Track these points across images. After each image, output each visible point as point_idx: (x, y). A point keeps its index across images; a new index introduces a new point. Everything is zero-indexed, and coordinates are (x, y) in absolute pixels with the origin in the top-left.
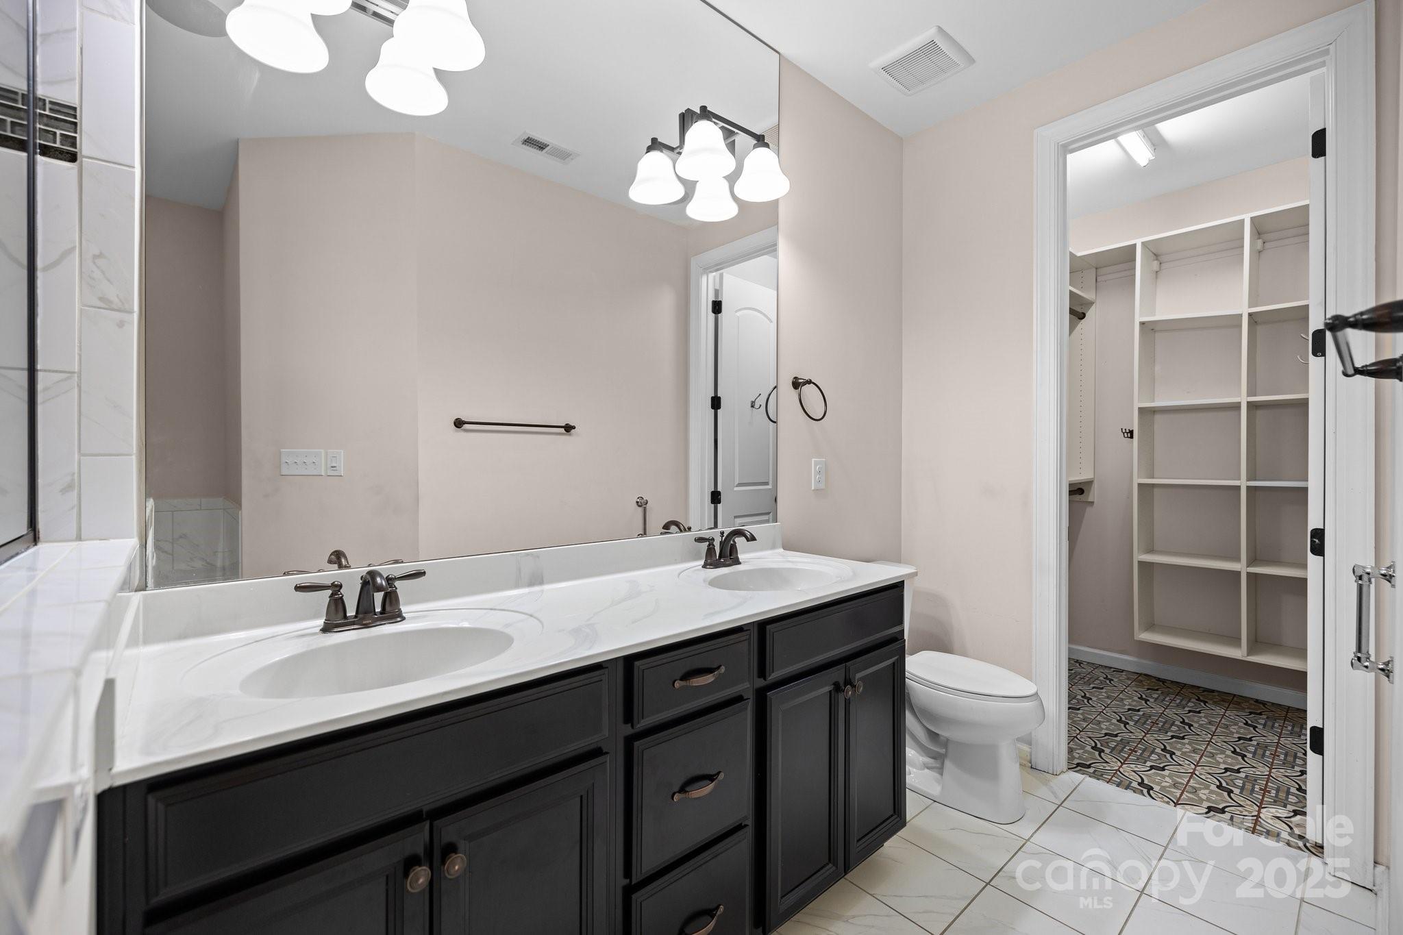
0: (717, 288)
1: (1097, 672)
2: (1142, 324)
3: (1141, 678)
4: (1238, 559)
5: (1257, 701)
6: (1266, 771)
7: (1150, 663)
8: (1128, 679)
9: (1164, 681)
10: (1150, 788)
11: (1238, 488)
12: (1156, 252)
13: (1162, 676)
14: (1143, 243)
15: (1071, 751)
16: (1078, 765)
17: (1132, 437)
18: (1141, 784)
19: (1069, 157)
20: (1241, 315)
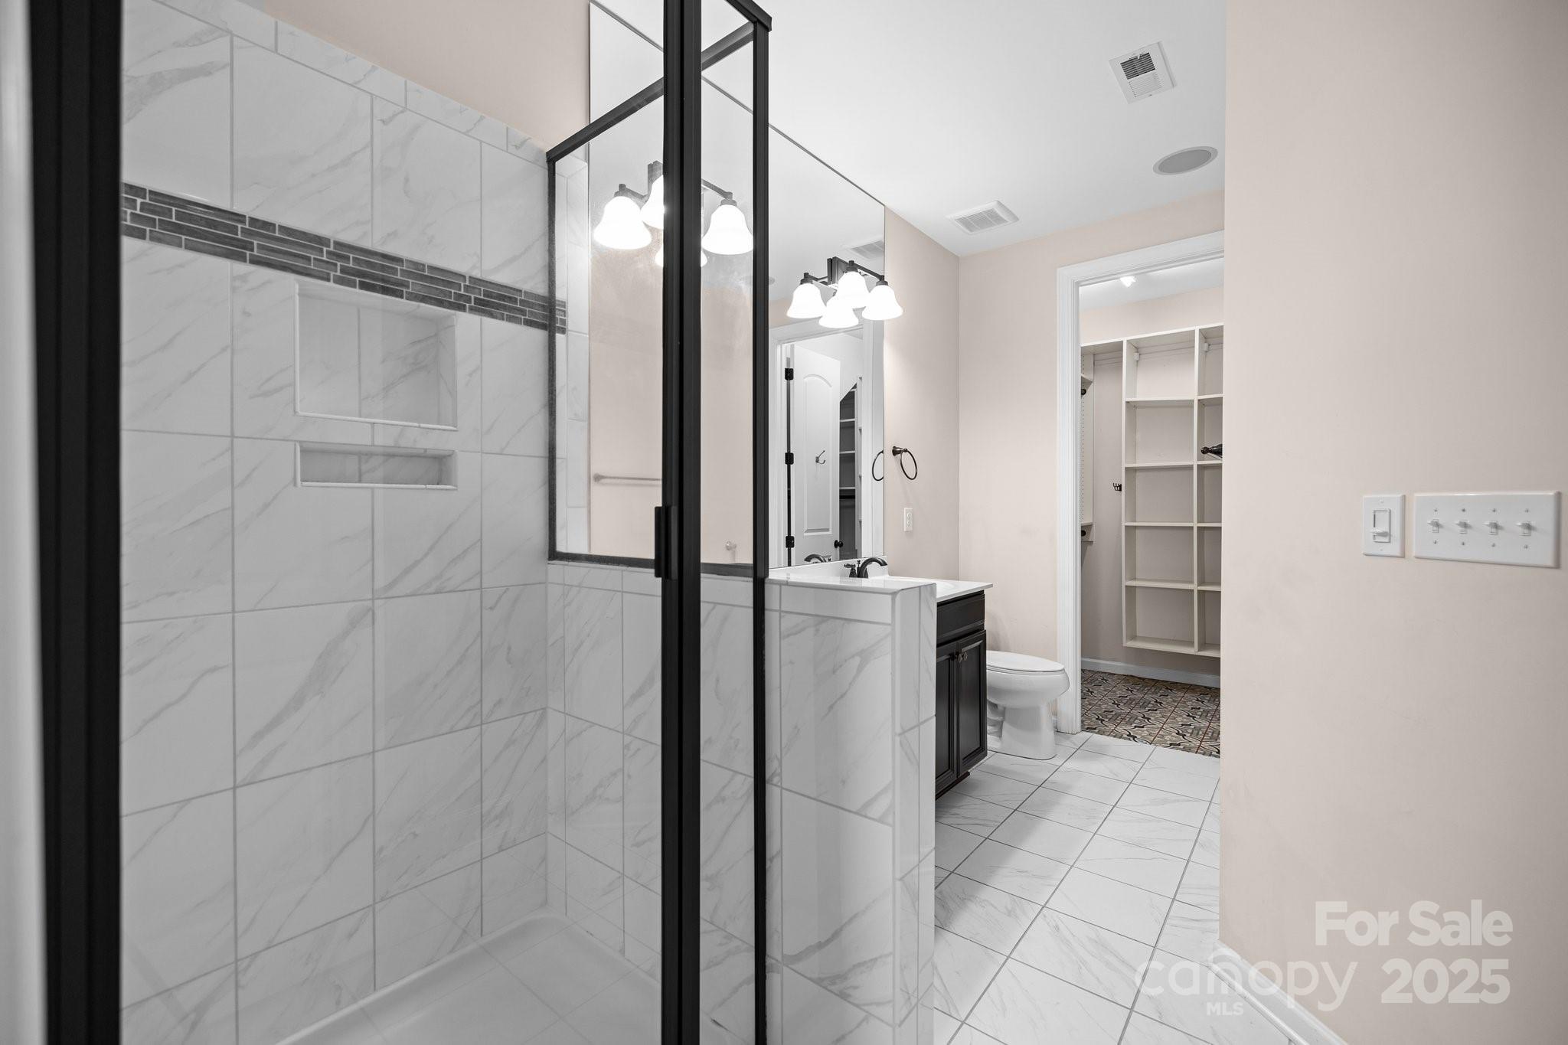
0: (789, 357)
1: (1096, 676)
2: (1127, 402)
3: (1128, 679)
4: (1192, 582)
5: (1206, 687)
6: (1207, 724)
7: (1132, 666)
8: (1119, 679)
9: (1144, 679)
10: (1134, 737)
11: (1192, 528)
12: (1137, 347)
13: (1141, 676)
14: (1128, 341)
15: (1082, 721)
16: (1088, 728)
17: (1120, 490)
18: (1129, 735)
19: (1080, 288)
20: (1193, 401)
